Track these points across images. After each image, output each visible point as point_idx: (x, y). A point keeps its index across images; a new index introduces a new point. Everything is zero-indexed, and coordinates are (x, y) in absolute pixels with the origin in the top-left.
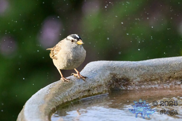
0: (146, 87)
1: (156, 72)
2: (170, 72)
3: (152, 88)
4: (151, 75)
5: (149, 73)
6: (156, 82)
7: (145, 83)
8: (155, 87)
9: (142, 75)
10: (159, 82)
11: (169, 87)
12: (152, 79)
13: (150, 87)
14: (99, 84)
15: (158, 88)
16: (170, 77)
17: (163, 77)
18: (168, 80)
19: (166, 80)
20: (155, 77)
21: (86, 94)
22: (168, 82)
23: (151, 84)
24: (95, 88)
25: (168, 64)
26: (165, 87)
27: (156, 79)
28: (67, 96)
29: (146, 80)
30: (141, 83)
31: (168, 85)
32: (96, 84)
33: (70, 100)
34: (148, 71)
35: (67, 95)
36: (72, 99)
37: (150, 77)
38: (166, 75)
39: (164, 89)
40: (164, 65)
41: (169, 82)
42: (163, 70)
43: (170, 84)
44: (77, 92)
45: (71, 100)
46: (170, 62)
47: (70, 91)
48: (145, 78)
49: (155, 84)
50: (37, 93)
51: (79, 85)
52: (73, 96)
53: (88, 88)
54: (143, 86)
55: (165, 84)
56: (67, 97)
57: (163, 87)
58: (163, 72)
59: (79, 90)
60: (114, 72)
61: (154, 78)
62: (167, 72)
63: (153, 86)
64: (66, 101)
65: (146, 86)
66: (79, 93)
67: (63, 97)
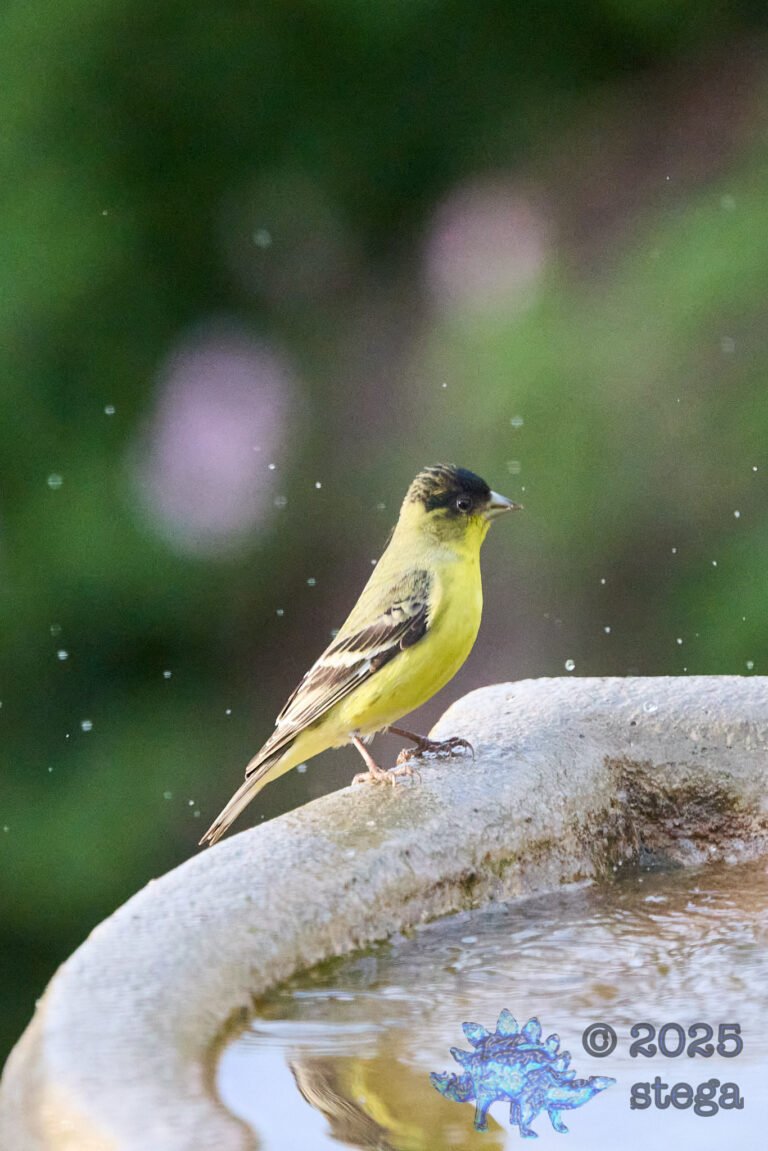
14: (535, 833)
21: (450, 902)
24: (506, 862)
28: (324, 927)
32: (512, 840)
33: (344, 947)
35: (327, 917)
36: (356, 941)
44: (389, 891)
45: (351, 946)
47: (341, 891)
50: (123, 913)
51: (405, 844)
52: (368, 919)
53: (459, 866)
56: (323, 934)
59: (403, 880)
60: (635, 752)
64: (321, 955)
66: (405, 899)
67: (297, 934)
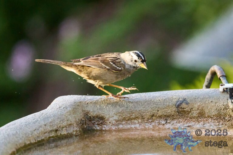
0: (124, 127)
1: (137, 109)
2: (153, 109)
3: (131, 128)
4: (131, 113)
5: (128, 111)
6: (136, 121)
7: (123, 122)
8: (135, 127)
9: (119, 113)
10: (140, 121)
11: (151, 126)
12: (132, 117)
13: (129, 126)
14: (69, 123)
15: (139, 128)
16: (153, 116)
17: (145, 115)
18: (150, 119)
19: (148, 119)
20: (135, 115)
21: (53, 134)
22: (150, 121)
23: (130, 123)
24: (63, 128)
25: (151, 100)
26: (147, 127)
27: (136, 118)
28: (30, 137)
29: (124, 119)
30: (118, 122)
31: (151, 124)
32: (65, 124)
33: (33, 141)
34: (127, 107)
35: (30, 136)
36: (35, 140)
37: (129, 115)
38: (148, 112)
39: (145, 129)
40: (146, 101)
41: (152, 121)
42: (144, 107)
43: (153, 124)
44: (42, 132)
46: (153, 98)
47: (33, 131)
48: (124, 116)
49: (135, 123)
51: (45, 123)
52: (38, 137)
53: (55, 128)
54: (121, 126)
55: (146, 124)
56: (29, 139)
57: (145, 127)
58: (144, 109)
59: (45, 130)
60: (87, 109)
62: (150, 109)
63: (133, 126)
64: (29, 143)
65: (124, 125)
66: (45, 133)
67: (25, 139)
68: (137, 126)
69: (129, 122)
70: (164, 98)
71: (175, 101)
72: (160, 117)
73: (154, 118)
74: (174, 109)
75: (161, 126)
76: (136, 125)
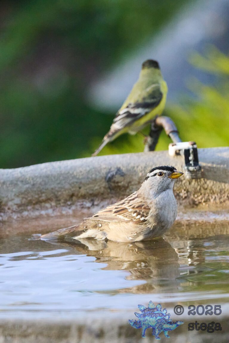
0: (30, 214)
1: (47, 186)
2: (73, 185)
3: (41, 215)
4: (39, 193)
5: (35, 189)
6: (48, 205)
7: (29, 208)
8: (46, 214)
9: (22, 194)
10: (53, 204)
11: (70, 212)
12: (41, 199)
13: (37, 213)
15: (53, 215)
16: (72, 196)
17: (60, 195)
18: (69, 200)
19: (66, 201)
20: (46, 196)
22: (69, 203)
23: (40, 208)
25: (69, 173)
26: (64, 212)
27: (48, 200)
29: (30, 203)
30: (22, 207)
31: (70, 208)
34: (34, 185)
37: (37, 196)
38: (65, 191)
39: (62, 216)
40: (61, 174)
41: (71, 204)
42: (59, 184)
43: (73, 207)
46: (71, 168)
48: (29, 199)
49: (47, 208)
54: (25, 213)
55: (64, 208)
57: (61, 213)
58: (59, 186)
61: (44, 197)
62: (67, 186)
63: (43, 212)
65: (30, 212)
68: (50, 211)
69: (37, 206)
70: (88, 169)
71: (104, 172)
72: (84, 197)
73: (74, 198)
74: (104, 184)
75: (85, 211)
76: (48, 211)
